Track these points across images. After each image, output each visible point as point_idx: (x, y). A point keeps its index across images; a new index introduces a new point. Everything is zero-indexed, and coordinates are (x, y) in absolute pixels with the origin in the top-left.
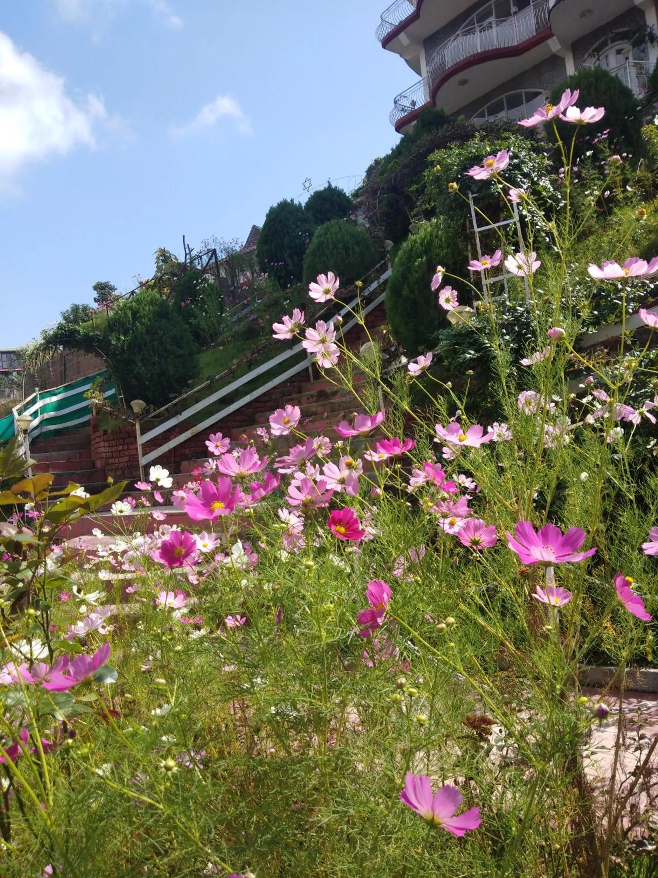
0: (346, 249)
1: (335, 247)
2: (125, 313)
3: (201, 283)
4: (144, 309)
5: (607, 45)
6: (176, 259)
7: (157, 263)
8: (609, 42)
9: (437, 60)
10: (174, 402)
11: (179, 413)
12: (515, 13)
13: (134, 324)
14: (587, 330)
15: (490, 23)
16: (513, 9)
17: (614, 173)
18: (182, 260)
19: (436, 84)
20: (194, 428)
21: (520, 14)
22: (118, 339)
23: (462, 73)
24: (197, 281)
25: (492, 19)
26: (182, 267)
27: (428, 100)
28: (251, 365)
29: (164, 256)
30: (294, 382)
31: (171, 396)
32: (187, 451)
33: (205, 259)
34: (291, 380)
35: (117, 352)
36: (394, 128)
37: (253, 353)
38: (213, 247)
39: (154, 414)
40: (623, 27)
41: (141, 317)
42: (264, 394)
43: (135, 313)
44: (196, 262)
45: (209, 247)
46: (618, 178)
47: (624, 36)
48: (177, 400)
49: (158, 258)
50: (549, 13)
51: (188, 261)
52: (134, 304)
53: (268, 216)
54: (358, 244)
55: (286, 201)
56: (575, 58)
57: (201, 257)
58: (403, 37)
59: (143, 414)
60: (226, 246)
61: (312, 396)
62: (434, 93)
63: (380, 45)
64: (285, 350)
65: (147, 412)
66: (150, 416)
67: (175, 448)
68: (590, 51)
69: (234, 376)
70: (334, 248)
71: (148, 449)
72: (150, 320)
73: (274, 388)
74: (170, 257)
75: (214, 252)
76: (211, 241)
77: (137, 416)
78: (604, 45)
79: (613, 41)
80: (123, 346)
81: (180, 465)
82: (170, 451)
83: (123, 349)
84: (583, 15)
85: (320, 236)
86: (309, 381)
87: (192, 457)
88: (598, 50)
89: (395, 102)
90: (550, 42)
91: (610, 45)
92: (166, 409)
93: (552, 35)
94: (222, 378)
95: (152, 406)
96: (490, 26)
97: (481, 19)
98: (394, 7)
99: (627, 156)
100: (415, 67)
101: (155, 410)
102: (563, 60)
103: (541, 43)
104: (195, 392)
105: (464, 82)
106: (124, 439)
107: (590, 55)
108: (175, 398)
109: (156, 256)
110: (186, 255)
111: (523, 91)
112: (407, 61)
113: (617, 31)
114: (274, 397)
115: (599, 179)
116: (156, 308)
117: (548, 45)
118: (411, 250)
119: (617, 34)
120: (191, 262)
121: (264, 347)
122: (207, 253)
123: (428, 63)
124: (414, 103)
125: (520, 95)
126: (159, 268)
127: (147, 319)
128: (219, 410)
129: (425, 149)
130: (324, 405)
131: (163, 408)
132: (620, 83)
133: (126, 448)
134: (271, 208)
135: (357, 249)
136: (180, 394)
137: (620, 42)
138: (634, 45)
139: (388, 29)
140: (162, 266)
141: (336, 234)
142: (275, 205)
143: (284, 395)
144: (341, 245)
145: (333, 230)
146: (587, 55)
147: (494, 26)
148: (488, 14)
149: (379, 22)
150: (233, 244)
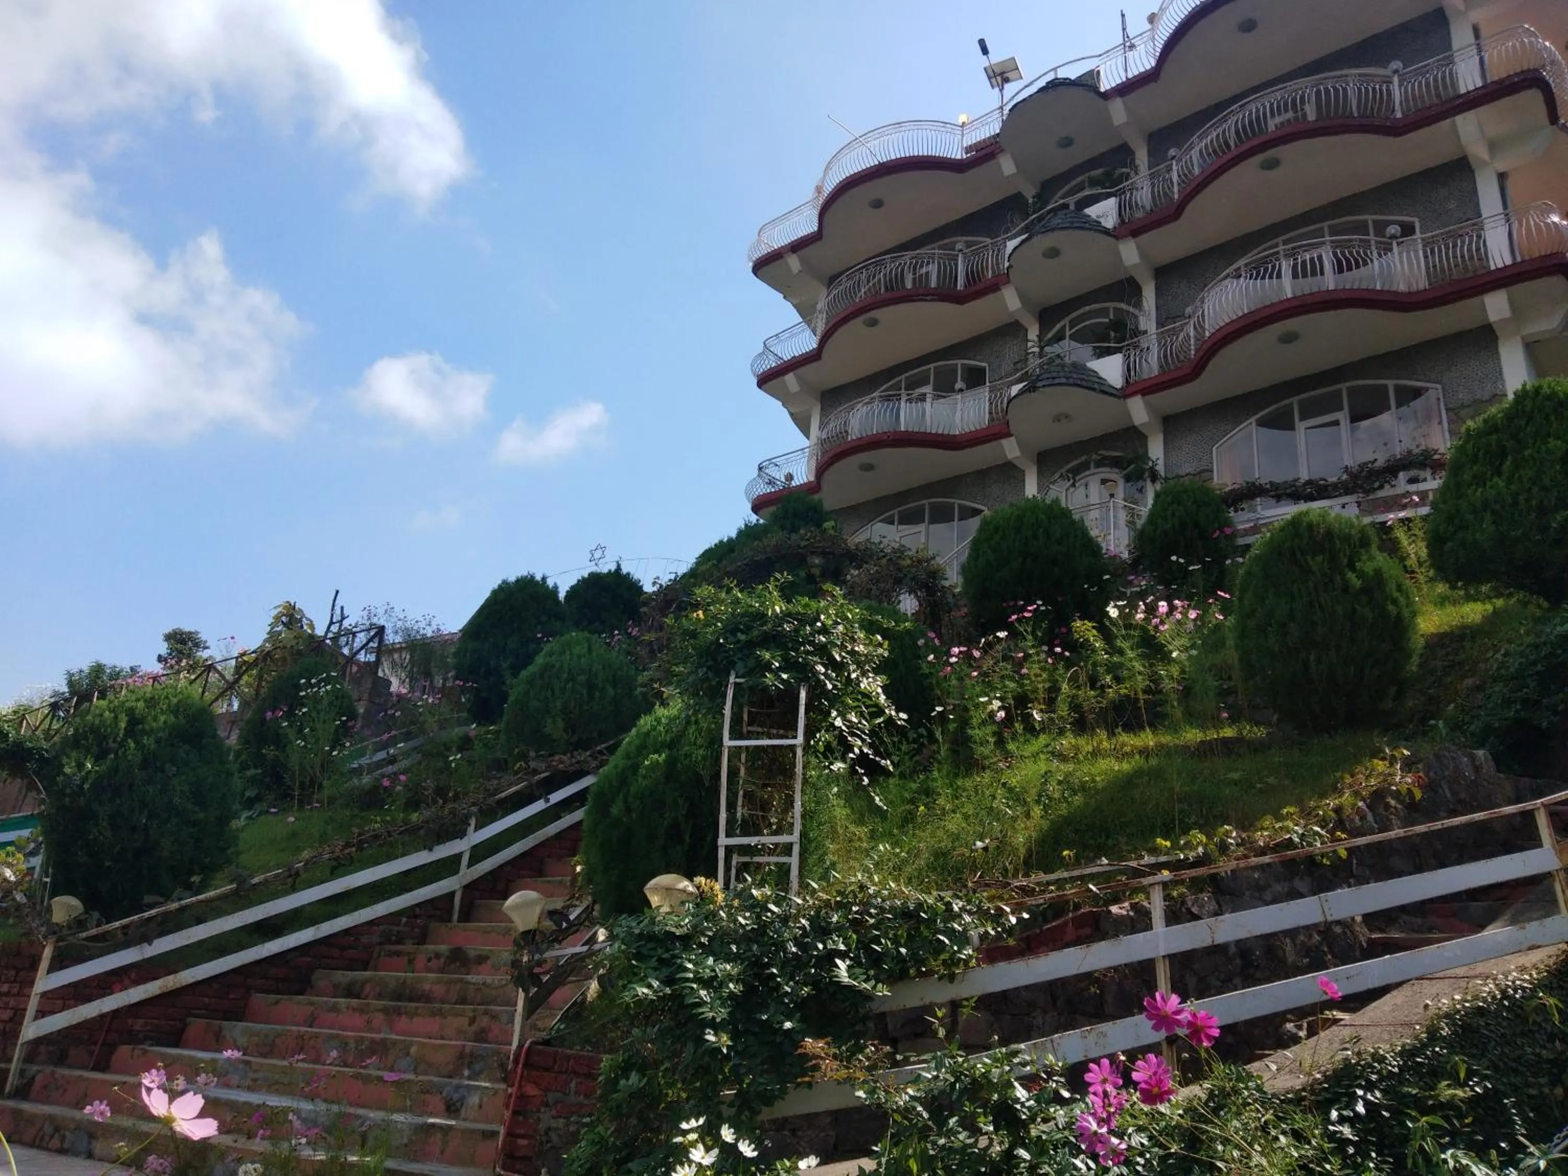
0: (591, 686)
1: (572, 678)
2: (116, 717)
3: (312, 686)
4: (155, 719)
5: (1089, 469)
6: (312, 626)
7: (272, 625)
8: (1092, 465)
9: (834, 425)
10: (146, 915)
11: (147, 939)
12: (961, 390)
13: (122, 744)
14: (874, 987)
15: (925, 394)
16: (959, 385)
17: (1036, 675)
18: (320, 631)
19: (826, 459)
20: (171, 977)
21: (968, 394)
22: (80, 766)
23: (866, 453)
24: (309, 680)
25: (928, 389)
26: (315, 644)
27: (812, 479)
28: (337, 869)
29: (291, 617)
30: (416, 917)
31: (148, 899)
32: (138, 1025)
33: (361, 638)
34: (411, 912)
35: (68, 791)
36: (749, 506)
37: (348, 845)
38: (382, 622)
39: (94, 932)
40: (1114, 450)
41: (144, 732)
42: (347, 932)
43: (135, 721)
44: (343, 640)
45: (375, 620)
46: (1040, 686)
47: (1116, 463)
48: (153, 912)
49: (277, 618)
50: (1009, 403)
51: (330, 635)
52: (141, 704)
53: (495, 593)
54: (614, 683)
55: (533, 577)
56: (1040, 473)
57: (354, 634)
58: (790, 379)
59: (69, 927)
60: (408, 625)
61: (438, 956)
62: (821, 470)
63: (755, 381)
64: (418, 850)
65: (79, 924)
66: (84, 935)
67: (116, 1013)
68: (1064, 470)
69: (293, 883)
70: (568, 681)
71: (59, 1003)
72: (158, 741)
73: (371, 923)
74: (300, 621)
75: (381, 630)
76: (381, 611)
77: (55, 931)
78: (1084, 467)
79: (1099, 464)
80: (84, 780)
81: (112, 1053)
82: (102, 1016)
83: (81, 787)
84: (1058, 419)
85: (551, 654)
86: (450, 920)
87: (146, 1038)
88: (1076, 471)
89: (760, 469)
90: (1005, 442)
91: (1092, 471)
92: (124, 927)
93: (1009, 435)
94: (266, 882)
95: (96, 915)
96: (922, 398)
97: (912, 385)
98: (786, 335)
99: (1062, 653)
100: (803, 425)
101: (98, 925)
102: (1023, 472)
103: (989, 441)
104: (201, 901)
105: (869, 467)
106: (18, 970)
107: (1061, 476)
108: (151, 906)
109: (275, 612)
110: (331, 623)
111: (957, 502)
112: (792, 415)
113: (1104, 452)
114: (364, 940)
115: (1012, 679)
116: (182, 721)
117: (1002, 446)
118: (647, 734)
119: (1105, 458)
120: (335, 639)
121: (376, 837)
122: (368, 630)
123: (822, 426)
124: (790, 477)
125: (951, 507)
126: (273, 636)
127: (152, 740)
128: (241, 947)
129: (763, 557)
130: (450, 982)
131: (117, 924)
132: (1084, 532)
133: (15, 991)
134: (504, 582)
135: (611, 691)
136: (168, 898)
137: (1108, 469)
138: (1128, 479)
139: (772, 363)
140: (280, 633)
141: (579, 657)
142: (512, 579)
143: (389, 941)
144: (582, 678)
145: (577, 650)
146: (1057, 476)
147: (929, 400)
148: (923, 382)
149: (760, 349)
150: (422, 625)
